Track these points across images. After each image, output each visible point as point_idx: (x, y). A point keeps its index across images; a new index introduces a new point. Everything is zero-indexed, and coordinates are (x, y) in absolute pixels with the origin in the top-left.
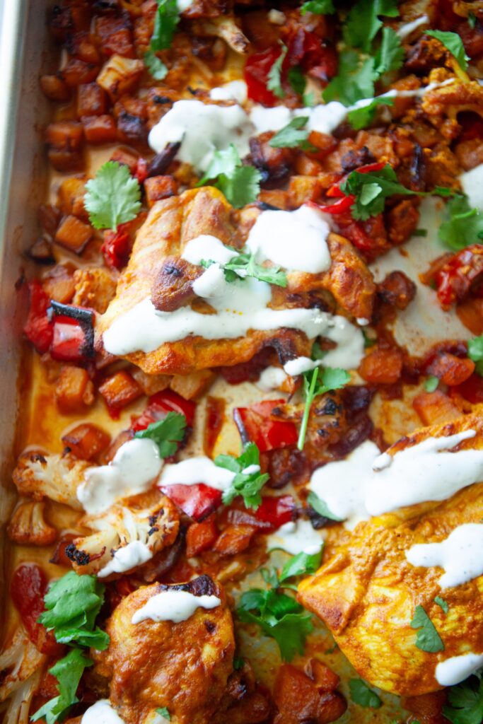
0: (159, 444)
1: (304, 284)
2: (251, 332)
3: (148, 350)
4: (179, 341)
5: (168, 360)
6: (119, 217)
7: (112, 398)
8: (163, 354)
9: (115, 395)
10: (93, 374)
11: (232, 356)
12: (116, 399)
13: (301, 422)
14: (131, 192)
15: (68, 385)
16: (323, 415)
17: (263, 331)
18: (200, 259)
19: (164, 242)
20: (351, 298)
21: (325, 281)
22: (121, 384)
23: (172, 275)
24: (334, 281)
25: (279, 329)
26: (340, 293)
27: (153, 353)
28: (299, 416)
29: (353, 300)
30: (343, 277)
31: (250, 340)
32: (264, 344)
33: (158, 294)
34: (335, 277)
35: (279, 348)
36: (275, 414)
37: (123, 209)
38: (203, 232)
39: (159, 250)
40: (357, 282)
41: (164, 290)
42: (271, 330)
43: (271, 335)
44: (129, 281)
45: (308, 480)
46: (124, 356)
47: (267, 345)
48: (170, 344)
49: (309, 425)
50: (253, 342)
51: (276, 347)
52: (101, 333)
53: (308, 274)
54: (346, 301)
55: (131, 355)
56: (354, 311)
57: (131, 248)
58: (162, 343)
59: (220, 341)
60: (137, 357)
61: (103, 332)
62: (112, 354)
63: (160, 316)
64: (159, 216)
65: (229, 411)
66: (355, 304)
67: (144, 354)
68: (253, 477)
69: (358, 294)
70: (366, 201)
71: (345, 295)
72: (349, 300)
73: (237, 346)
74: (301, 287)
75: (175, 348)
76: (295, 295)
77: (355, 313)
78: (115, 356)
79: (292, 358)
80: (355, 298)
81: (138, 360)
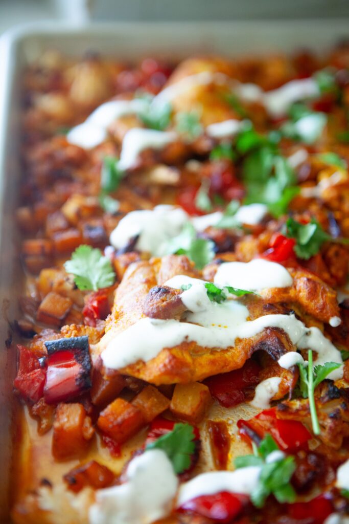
0: (171, 457)
1: (275, 296)
2: (239, 340)
3: (147, 359)
4: (177, 346)
5: (170, 361)
6: (98, 283)
7: (116, 419)
8: (165, 358)
9: (118, 416)
10: (89, 410)
11: (226, 363)
12: (119, 419)
13: (309, 413)
14: (105, 267)
15: (66, 420)
16: (328, 401)
17: (249, 339)
18: (181, 285)
19: (144, 285)
20: (319, 300)
21: (292, 293)
22: (122, 406)
23: (159, 293)
24: (300, 291)
25: (264, 331)
26: (308, 299)
27: (153, 360)
28: (306, 409)
29: (321, 302)
30: (307, 285)
31: (240, 347)
32: (254, 349)
33: (151, 306)
34: (300, 287)
35: (269, 349)
36: (281, 409)
37: (100, 278)
38: (176, 274)
39: (140, 291)
40: (320, 288)
41: (155, 302)
42: (257, 334)
43: (258, 338)
44: (117, 318)
45: (335, 479)
46: (124, 369)
47: (256, 349)
48: (169, 349)
49: (318, 415)
50: (243, 348)
51: (265, 348)
52: (99, 354)
53: (276, 288)
54: (315, 304)
55: (131, 366)
56: (325, 311)
57: (113, 301)
58: (160, 348)
59: (213, 351)
60: (138, 367)
61: (101, 353)
62: (112, 369)
63: (156, 324)
64: (134, 273)
65: (233, 431)
66: (324, 305)
67: (144, 363)
68: (280, 464)
69: (324, 296)
70: (304, 240)
71: (313, 299)
72: (318, 302)
73: (228, 355)
74: (273, 297)
75: (174, 352)
76: (270, 304)
77: (327, 313)
78: (116, 371)
79: (284, 353)
80: (323, 299)
81: (138, 371)
